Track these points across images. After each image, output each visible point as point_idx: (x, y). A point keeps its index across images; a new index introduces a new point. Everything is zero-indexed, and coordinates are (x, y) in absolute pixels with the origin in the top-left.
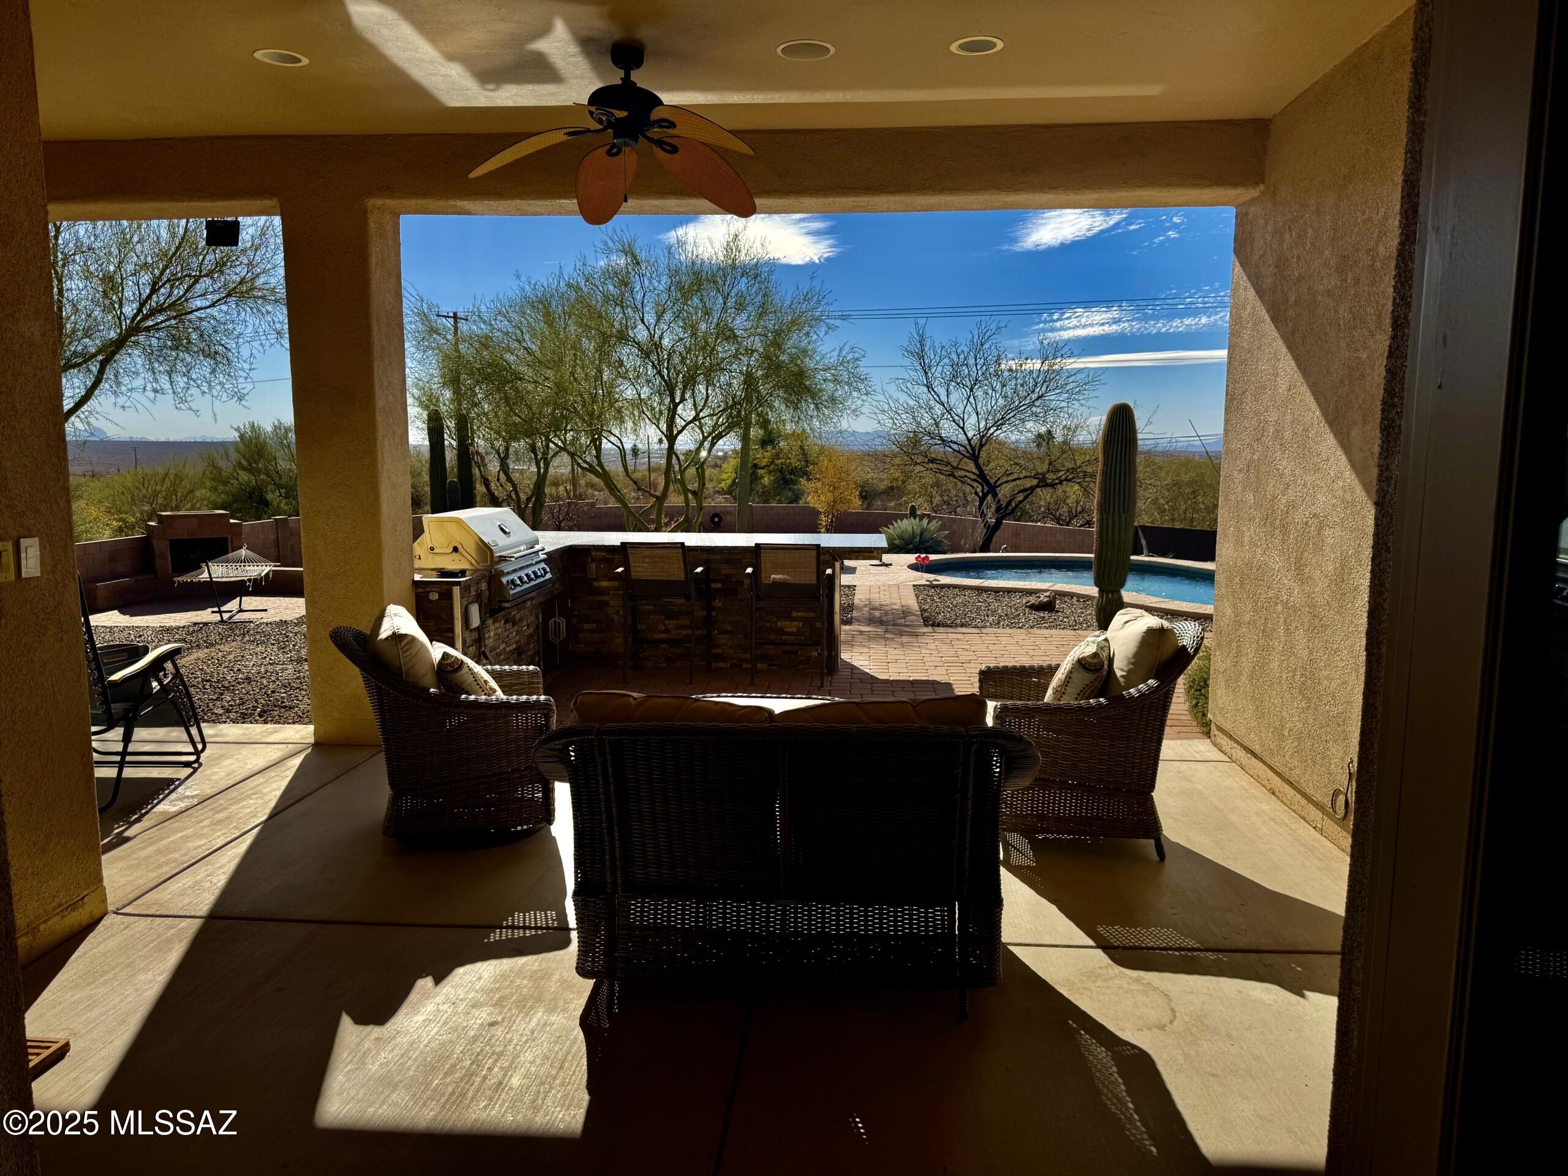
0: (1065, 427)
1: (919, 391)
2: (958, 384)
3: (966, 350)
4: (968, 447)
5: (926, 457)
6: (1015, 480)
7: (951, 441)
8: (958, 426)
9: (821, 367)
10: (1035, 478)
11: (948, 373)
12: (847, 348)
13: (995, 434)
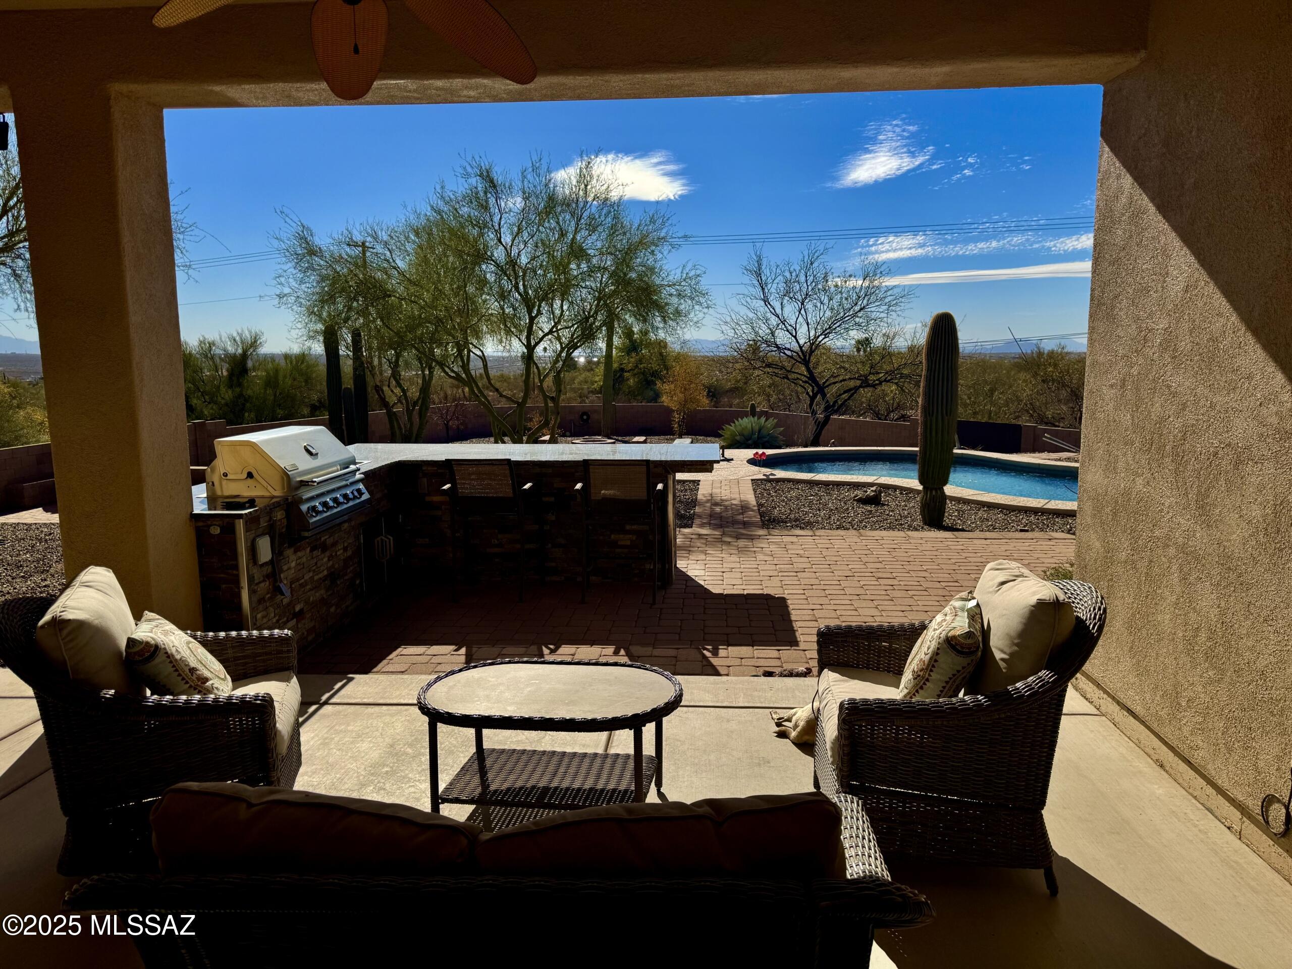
0: (884, 335)
1: (757, 305)
2: (791, 298)
3: (798, 268)
4: (800, 354)
5: (764, 362)
6: (841, 381)
7: (785, 348)
8: (791, 334)
9: (666, 283)
10: (858, 379)
11: (782, 289)
12: (689, 266)
13: (823, 342)
